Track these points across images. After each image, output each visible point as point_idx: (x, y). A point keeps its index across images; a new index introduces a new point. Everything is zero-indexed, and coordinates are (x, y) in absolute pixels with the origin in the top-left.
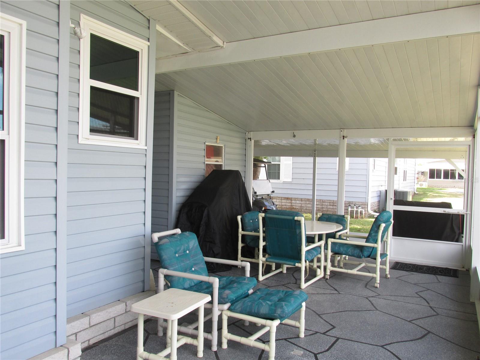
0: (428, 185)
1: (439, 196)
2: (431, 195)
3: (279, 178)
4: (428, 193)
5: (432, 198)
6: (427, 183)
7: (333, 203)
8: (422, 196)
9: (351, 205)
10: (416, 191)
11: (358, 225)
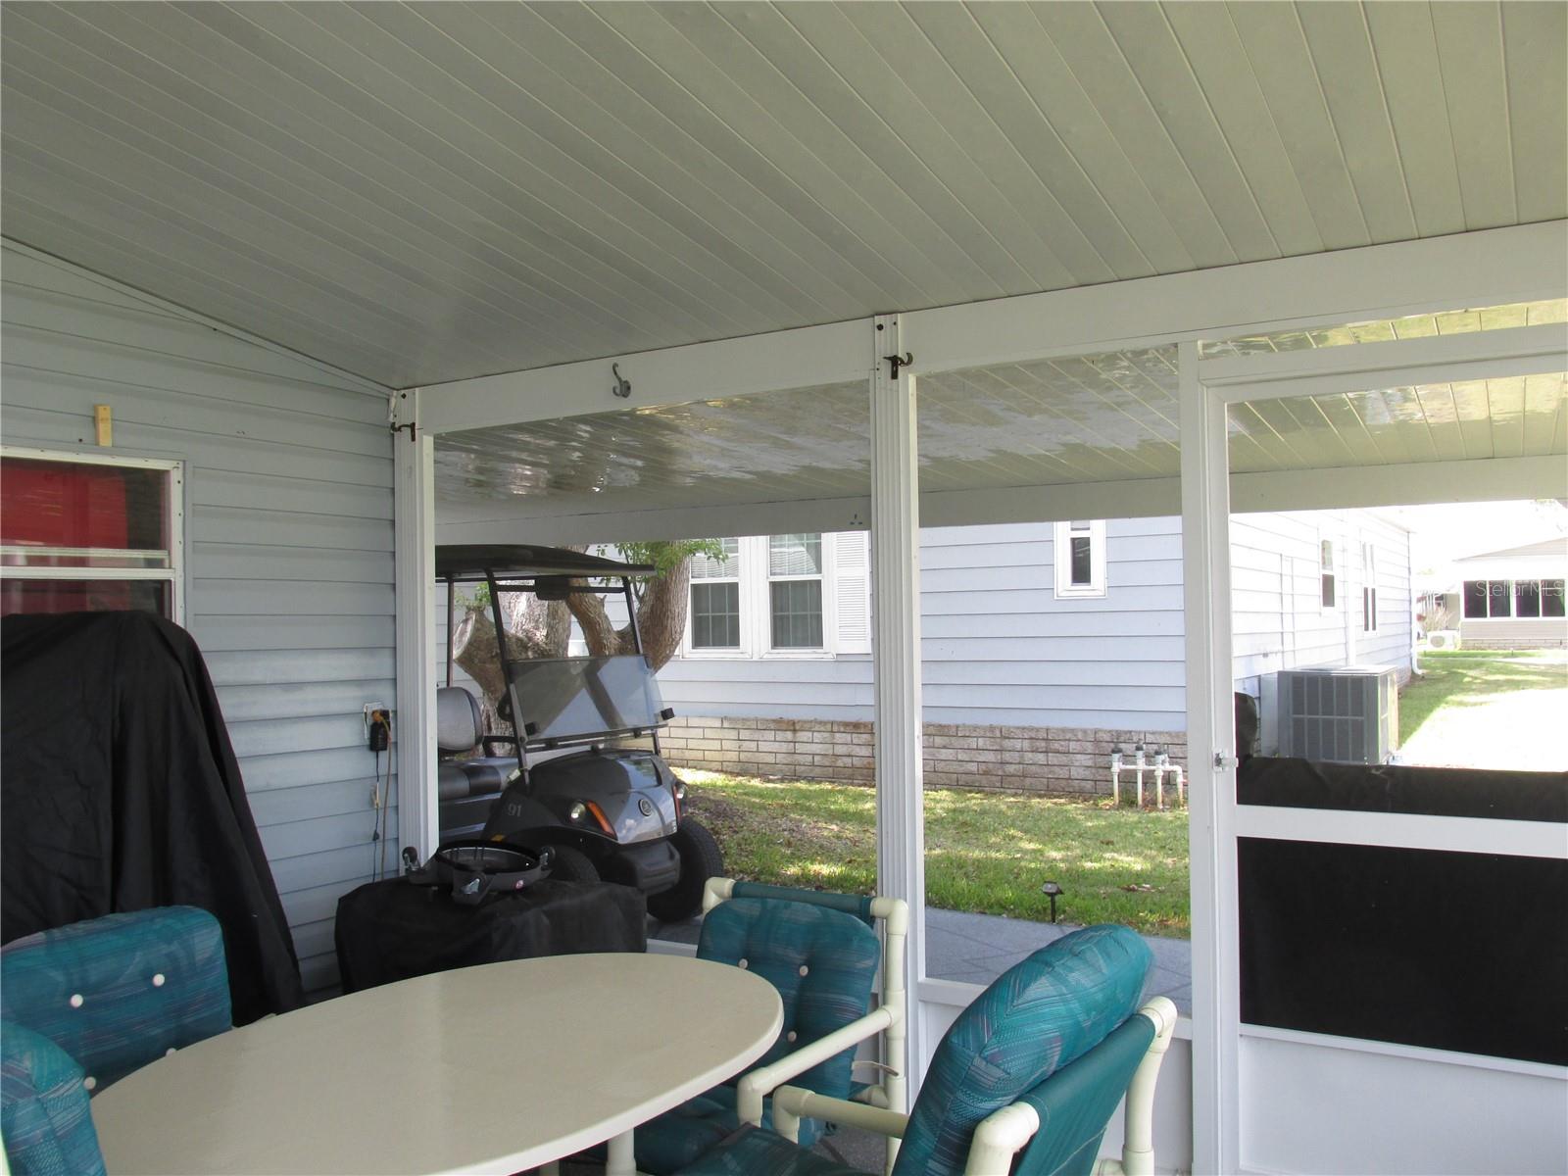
0: (1464, 642)
1: (1508, 682)
2: (1479, 681)
3: (820, 644)
4: (1464, 672)
5: (1481, 691)
6: (1457, 635)
7: (1046, 740)
8: (1441, 686)
9: (1122, 746)
10: (1420, 667)
11: (1136, 848)
